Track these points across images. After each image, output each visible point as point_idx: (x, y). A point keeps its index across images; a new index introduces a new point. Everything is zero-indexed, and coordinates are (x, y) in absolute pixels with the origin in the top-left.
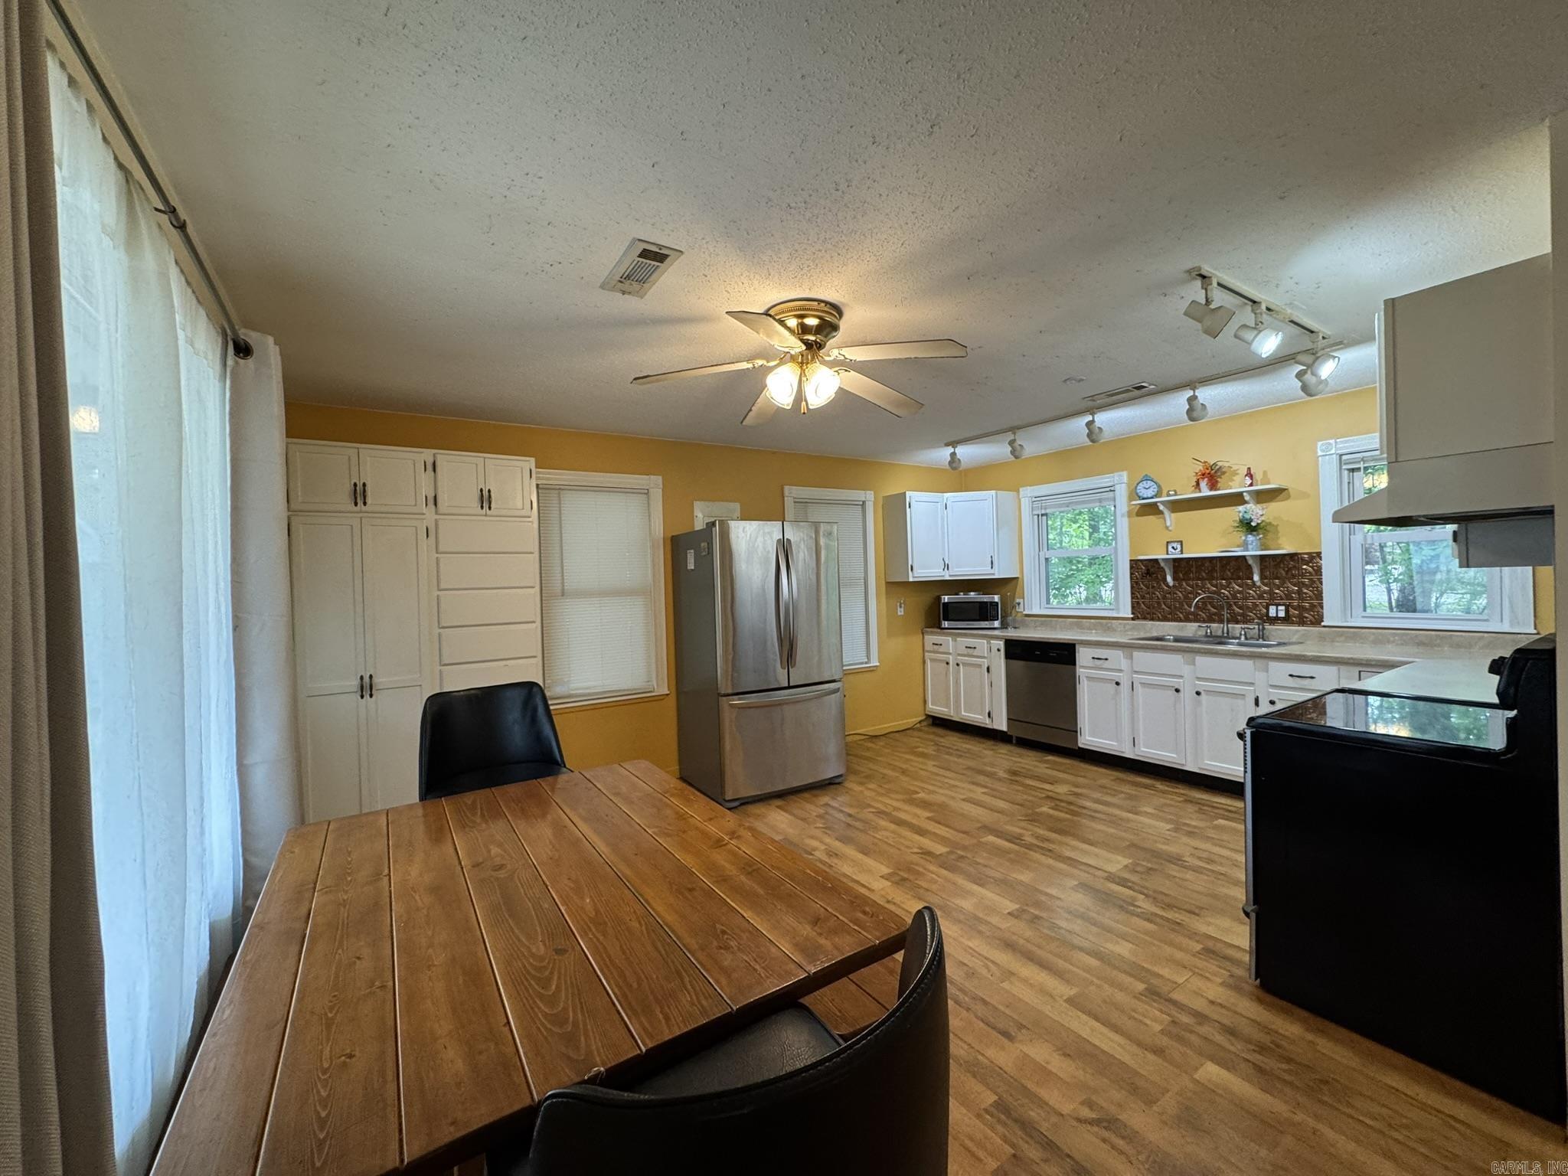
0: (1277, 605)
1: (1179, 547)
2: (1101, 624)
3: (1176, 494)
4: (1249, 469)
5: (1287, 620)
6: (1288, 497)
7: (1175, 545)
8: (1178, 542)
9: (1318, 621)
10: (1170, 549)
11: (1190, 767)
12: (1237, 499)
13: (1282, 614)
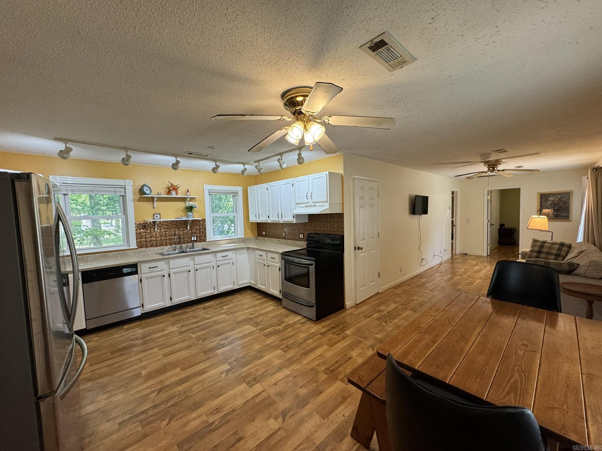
0: (194, 236)
1: (159, 216)
2: (120, 254)
3: (161, 195)
4: (188, 189)
5: (196, 241)
6: (196, 201)
7: (156, 215)
8: (158, 214)
9: (204, 240)
10: (155, 217)
11: (194, 298)
12: (184, 199)
13: (195, 239)
